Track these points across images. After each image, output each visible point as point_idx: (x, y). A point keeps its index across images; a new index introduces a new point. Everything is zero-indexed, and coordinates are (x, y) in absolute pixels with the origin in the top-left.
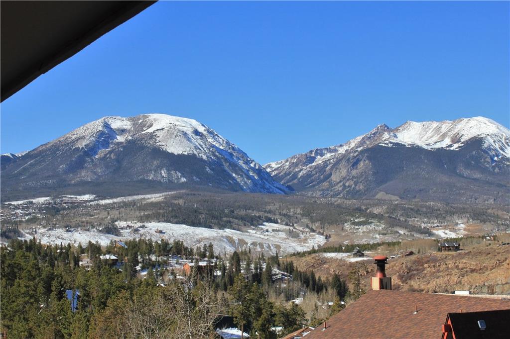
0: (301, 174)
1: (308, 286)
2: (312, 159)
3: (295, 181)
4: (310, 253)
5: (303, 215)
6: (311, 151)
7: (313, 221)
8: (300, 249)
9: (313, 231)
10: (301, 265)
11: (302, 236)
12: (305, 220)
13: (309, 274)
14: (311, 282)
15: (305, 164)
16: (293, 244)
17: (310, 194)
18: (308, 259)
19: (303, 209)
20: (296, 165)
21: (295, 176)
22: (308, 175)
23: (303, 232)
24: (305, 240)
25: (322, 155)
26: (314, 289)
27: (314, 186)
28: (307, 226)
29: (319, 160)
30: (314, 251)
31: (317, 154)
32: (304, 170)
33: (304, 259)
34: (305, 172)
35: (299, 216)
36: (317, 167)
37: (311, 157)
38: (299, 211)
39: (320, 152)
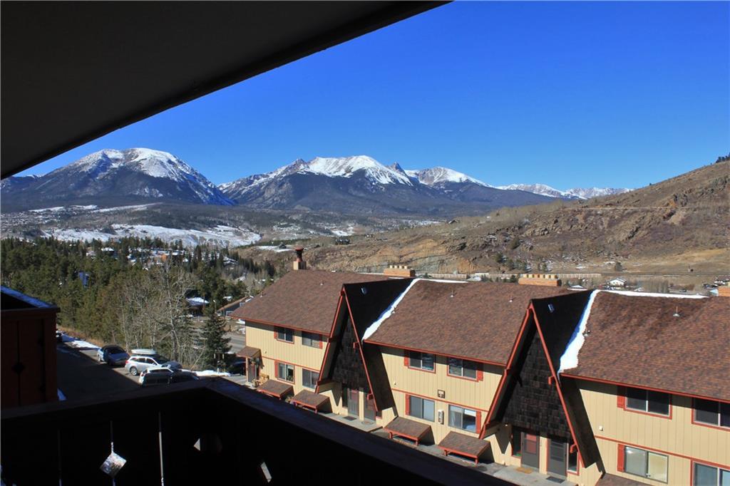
0: (244, 192)
1: (248, 268)
2: (251, 182)
3: (240, 197)
4: (249, 246)
5: (245, 220)
6: (251, 176)
7: (252, 224)
8: (243, 244)
9: (252, 231)
10: (243, 255)
11: (244, 235)
12: (246, 224)
13: (249, 261)
14: (250, 266)
15: (246, 185)
16: (238, 240)
17: (249, 206)
18: (249, 250)
19: (245, 216)
20: (240, 185)
21: (239, 193)
22: (249, 193)
23: (244, 232)
24: (246, 237)
25: (258, 179)
26: (252, 271)
27: (252, 200)
28: (248, 228)
29: (256, 183)
30: (252, 245)
31: (254, 178)
32: (246, 189)
33: (245, 250)
34: (246, 190)
35: (242, 221)
36: (255, 187)
37: (251, 180)
38: (242, 217)
39: (257, 177)
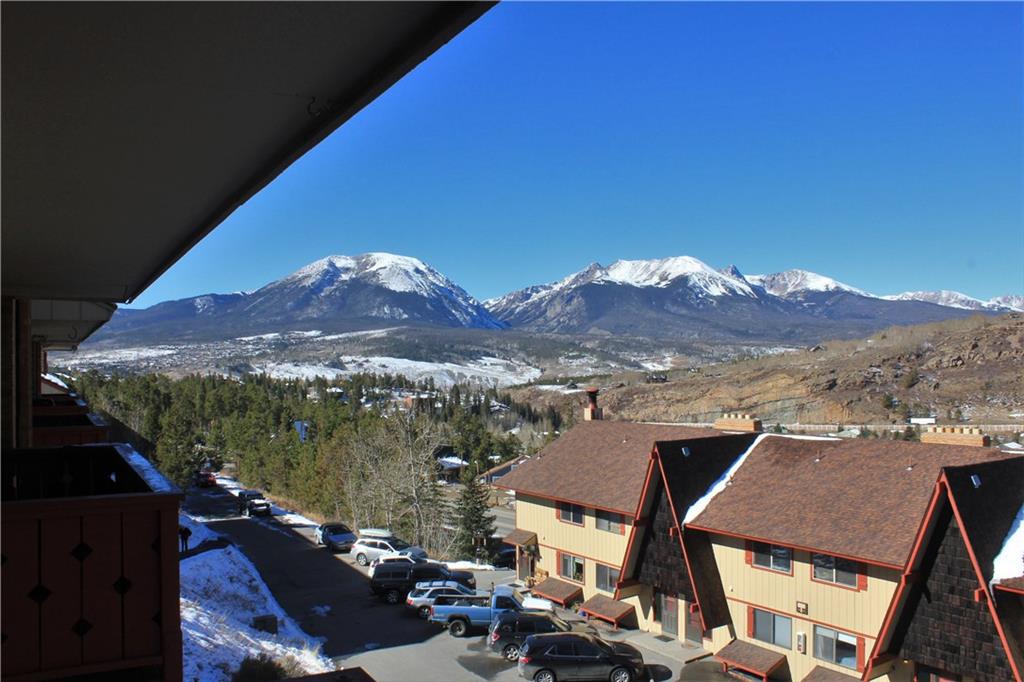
0: (518, 310)
1: (524, 417)
2: (528, 297)
3: (512, 317)
4: (526, 386)
5: (519, 349)
6: (527, 289)
7: (529, 355)
8: (517, 382)
9: (529, 364)
10: (518, 397)
11: (519, 369)
12: (522, 355)
13: (525, 405)
14: (527, 414)
15: (522, 301)
16: (510, 377)
17: (526, 329)
18: (525, 391)
19: (519, 344)
20: (513, 301)
21: (512, 312)
22: (525, 311)
23: (519, 366)
24: (522, 373)
25: (538, 292)
26: (529, 420)
27: (530, 322)
28: (524, 360)
29: (535, 297)
30: (530, 384)
31: (533, 291)
32: (521, 307)
33: (520, 391)
35: (516, 351)
36: (533, 303)
37: (527, 294)
38: (515, 346)
39: (536, 290)
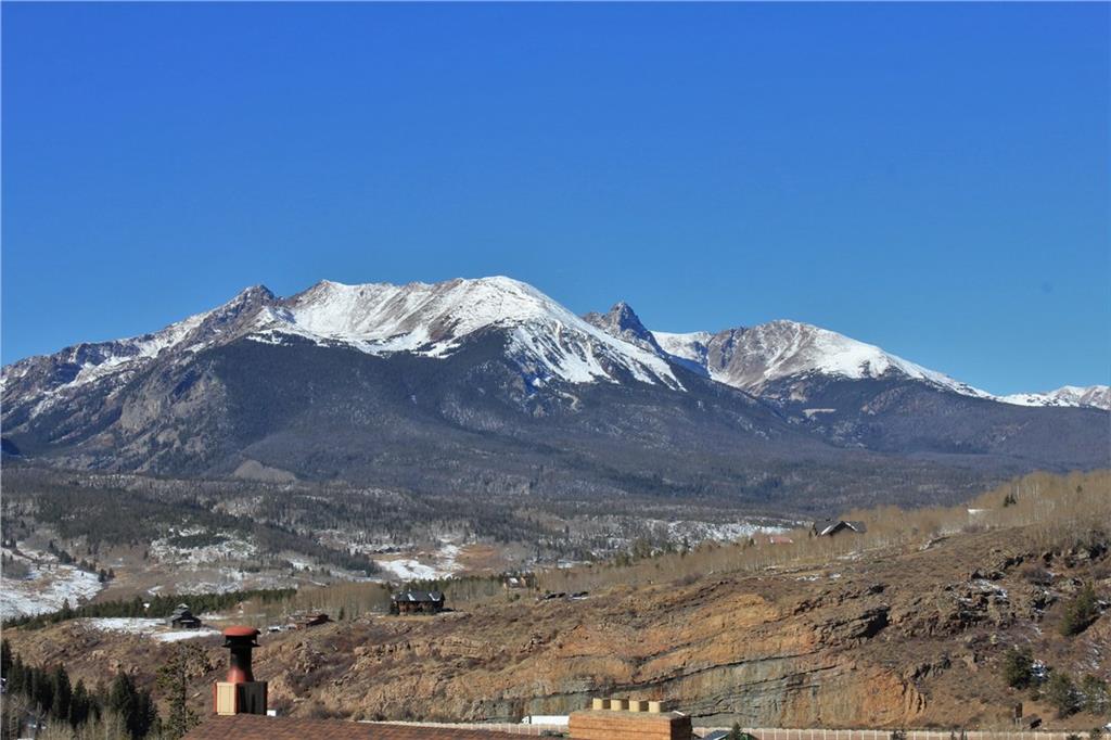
0: (39, 409)
1: (46, 708)
2: (70, 372)
3: (23, 428)
4: (56, 619)
5: (40, 518)
6: (68, 351)
7: (67, 533)
8: (29, 608)
9: (67, 560)
10: (31, 652)
11: (37, 574)
12: (47, 532)
13: (52, 675)
14: (56, 698)
15: (51, 383)
16: (12, 596)
17: (61, 462)
18: (52, 634)
19: (41, 502)
20: (26, 385)
21: (22, 414)
22: (59, 413)
23: (39, 563)
24: (45, 585)
25: (97, 360)
26: (62, 716)
27: (72, 441)
28: (52, 548)
29: (89, 374)
30: (67, 614)
31: (82, 357)
32: (48, 400)
33: (39, 634)
34: (49, 403)
35: (30, 521)
36: (83, 391)
37: (66, 365)
38: (29, 506)
39: (91, 354)
